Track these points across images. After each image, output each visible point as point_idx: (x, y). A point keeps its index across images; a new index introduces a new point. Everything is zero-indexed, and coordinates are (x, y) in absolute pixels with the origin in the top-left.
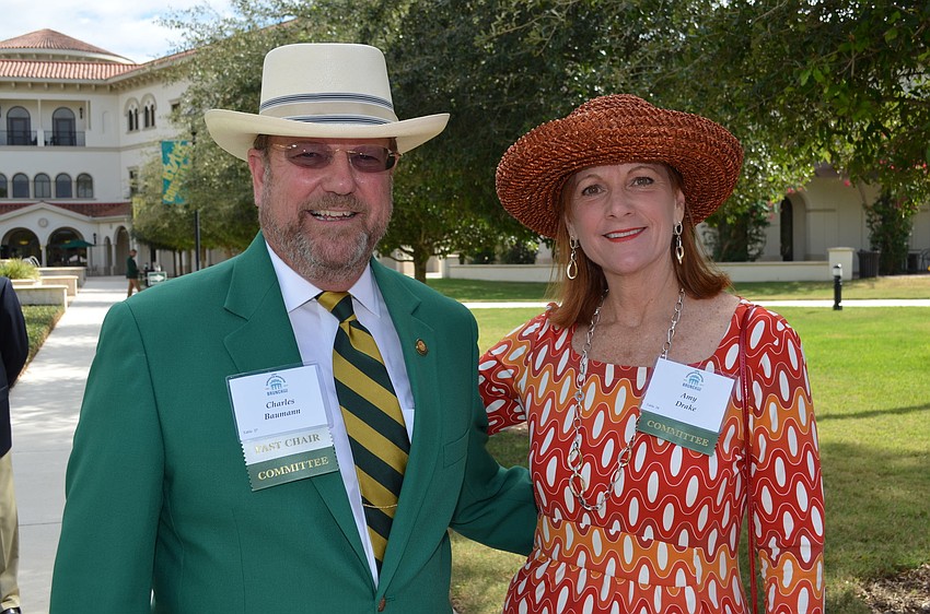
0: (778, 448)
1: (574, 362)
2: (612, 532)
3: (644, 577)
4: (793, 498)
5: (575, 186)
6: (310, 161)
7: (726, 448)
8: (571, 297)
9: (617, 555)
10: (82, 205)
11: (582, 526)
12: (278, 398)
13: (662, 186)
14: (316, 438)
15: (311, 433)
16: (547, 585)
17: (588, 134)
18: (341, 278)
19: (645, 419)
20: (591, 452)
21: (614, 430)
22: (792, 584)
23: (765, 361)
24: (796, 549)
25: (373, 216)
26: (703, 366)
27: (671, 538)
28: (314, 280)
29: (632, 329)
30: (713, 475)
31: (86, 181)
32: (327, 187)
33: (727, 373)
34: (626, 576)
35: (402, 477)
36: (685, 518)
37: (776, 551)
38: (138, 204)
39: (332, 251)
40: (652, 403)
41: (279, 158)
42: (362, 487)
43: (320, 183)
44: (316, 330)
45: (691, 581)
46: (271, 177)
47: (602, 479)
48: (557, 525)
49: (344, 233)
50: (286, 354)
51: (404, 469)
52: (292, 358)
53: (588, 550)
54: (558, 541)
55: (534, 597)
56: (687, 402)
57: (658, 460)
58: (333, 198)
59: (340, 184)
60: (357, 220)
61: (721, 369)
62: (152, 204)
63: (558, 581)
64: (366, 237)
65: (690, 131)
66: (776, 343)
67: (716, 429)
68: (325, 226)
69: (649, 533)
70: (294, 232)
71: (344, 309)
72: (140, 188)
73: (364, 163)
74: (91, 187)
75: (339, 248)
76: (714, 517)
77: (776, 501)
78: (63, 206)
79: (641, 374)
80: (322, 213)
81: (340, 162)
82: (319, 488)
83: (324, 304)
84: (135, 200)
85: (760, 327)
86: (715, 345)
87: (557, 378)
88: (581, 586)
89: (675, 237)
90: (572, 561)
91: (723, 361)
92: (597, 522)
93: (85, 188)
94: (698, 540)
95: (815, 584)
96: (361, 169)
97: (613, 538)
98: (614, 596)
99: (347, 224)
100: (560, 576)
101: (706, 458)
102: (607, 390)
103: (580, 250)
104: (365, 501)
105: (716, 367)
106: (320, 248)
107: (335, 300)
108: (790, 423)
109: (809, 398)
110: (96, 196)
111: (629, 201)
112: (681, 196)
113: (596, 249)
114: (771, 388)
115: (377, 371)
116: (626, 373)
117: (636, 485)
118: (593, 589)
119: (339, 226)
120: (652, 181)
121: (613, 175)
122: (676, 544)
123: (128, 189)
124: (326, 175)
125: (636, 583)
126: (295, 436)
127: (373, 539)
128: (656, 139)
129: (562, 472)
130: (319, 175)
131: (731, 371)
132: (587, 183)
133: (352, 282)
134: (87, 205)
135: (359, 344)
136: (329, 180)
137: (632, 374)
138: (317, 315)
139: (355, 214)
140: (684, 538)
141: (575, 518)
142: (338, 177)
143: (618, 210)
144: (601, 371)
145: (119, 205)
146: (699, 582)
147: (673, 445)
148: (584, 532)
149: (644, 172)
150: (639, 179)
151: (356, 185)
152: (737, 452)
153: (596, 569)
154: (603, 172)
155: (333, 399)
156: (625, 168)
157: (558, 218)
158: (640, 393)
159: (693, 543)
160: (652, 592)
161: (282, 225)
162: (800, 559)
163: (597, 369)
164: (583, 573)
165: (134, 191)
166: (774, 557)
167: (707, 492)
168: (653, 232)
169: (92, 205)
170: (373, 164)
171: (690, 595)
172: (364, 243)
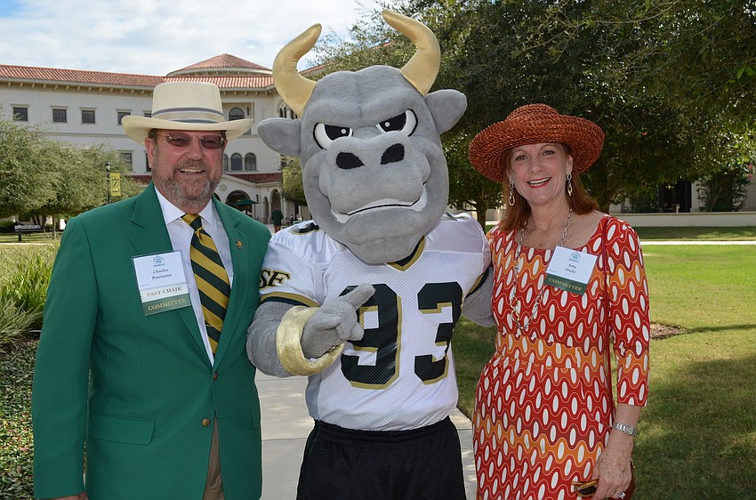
0: (624, 293)
1: (514, 248)
2: (532, 339)
3: (549, 362)
4: (632, 320)
5: (511, 155)
6: (179, 143)
7: (593, 293)
8: (511, 215)
9: (535, 351)
10: (249, 175)
11: (517, 336)
12: (159, 268)
13: (559, 155)
14: (180, 289)
15: (177, 286)
16: (499, 369)
17: (519, 129)
18: (196, 205)
19: (548, 277)
20: (521, 295)
21: (532, 283)
22: (630, 367)
23: (616, 247)
24: (634, 348)
25: (213, 173)
26: (581, 250)
27: (563, 341)
28: (181, 207)
29: (545, 232)
30: (584, 306)
31: (251, 158)
32: (188, 156)
33: (593, 253)
34: (539, 362)
35: (225, 310)
36: (571, 330)
37: (623, 350)
38: (286, 173)
39: (191, 191)
40: (552, 269)
41: (163, 142)
42: (205, 316)
43: (184, 154)
44: (181, 234)
45: (574, 365)
46: (158, 152)
47: (526, 310)
48: (504, 336)
49: (197, 181)
50: (165, 246)
51: (227, 306)
52: (167, 247)
53: (520, 349)
54: (505, 345)
55: (492, 376)
56: (571, 269)
57: (554, 299)
58: (190, 162)
59: (196, 155)
60: (204, 174)
61: (590, 251)
62: (296, 174)
63: (505, 367)
64: (209, 184)
65: (573, 126)
66: (622, 237)
67: (586, 282)
68: (187, 177)
69: (551, 339)
70: (171, 180)
71: (197, 223)
72: (288, 163)
73: (207, 145)
74: (255, 163)
75: (195, 189)
76: (588, 331)
77: (623, 323)
78: (236, 176)
79: (548, 253)
80: (186, 170)
81: (195, 144)
82: (181, 315)
83: (185, 220)
84: (284, 171)
85: (613, 229)
86: (589, 239)
87: (505, 256)
88: (516, 369)
89: (567, 181)
90: (512, 356)
91: (592, 247)
92: (524, 333)
93: (250, 163)
94: (579, 343)
95: (643, 367)
96: (206, 147)
97: (533, 342)
98: (533, 373)
99: (200, 176)
100: (506, 364)
101: (580, 297)
102: (529, 261)
103: (515, 189)
104: (206, 323)
105: (588, 250)
106: (185, 189)
107: (192, 219)
108: (631, 280)
109: (642, 267)
110: (258, 169)
111: (542, 164)
112: (571, 159)
113: (523, 190)
114: (619, 261)
115: (214, 256)
116: (540, 253)
117: (544, 312)
118: (522, 370)
119: (195, 177)
120: (553, 153)
121: (533, 149)
122: (566, 345)
123: (280, 163)
124: (188, 150)
125: (545, 366)
126: (168, 288)
127: (211, 343)
128: (555, 131)
129: (506, 306)
130: (185, 150)
131: (596, 252)
132: (518, 154)
133: (201, 209)
134: (252, 175)
135: (205, 242)
136: (189, 153)
137: (543, 253)
138: (182, 226)
139: (203, 171)
140: (570, 342)
141: (513, 332)
142: (194, 151)
143: (535, 169)
144: (527, 252)
145: (273, 174)
146: (579, 366)
147: (562, 291)
148: (518, 339)
149: (549, 148)
150: (546, 152)
151: (204, 155)
152: (600, 295)
153: (524, 359)
154: (527, 148)
155: (190, 269)
156: (539, 146)
157: (503, 171)
158: (546, 264)
159: (575, 344)
160: (553, 370)
161: (165, 177)
162: (635, 353)
163: (525, 251)
164: (518, 360)
165: (283, 164)
166: (622, 354)
167: (582, 315)
168: (554, 180)
169: (255, 175)
170: (212, 145)
171: (573, 373)
172: (208, 186)
